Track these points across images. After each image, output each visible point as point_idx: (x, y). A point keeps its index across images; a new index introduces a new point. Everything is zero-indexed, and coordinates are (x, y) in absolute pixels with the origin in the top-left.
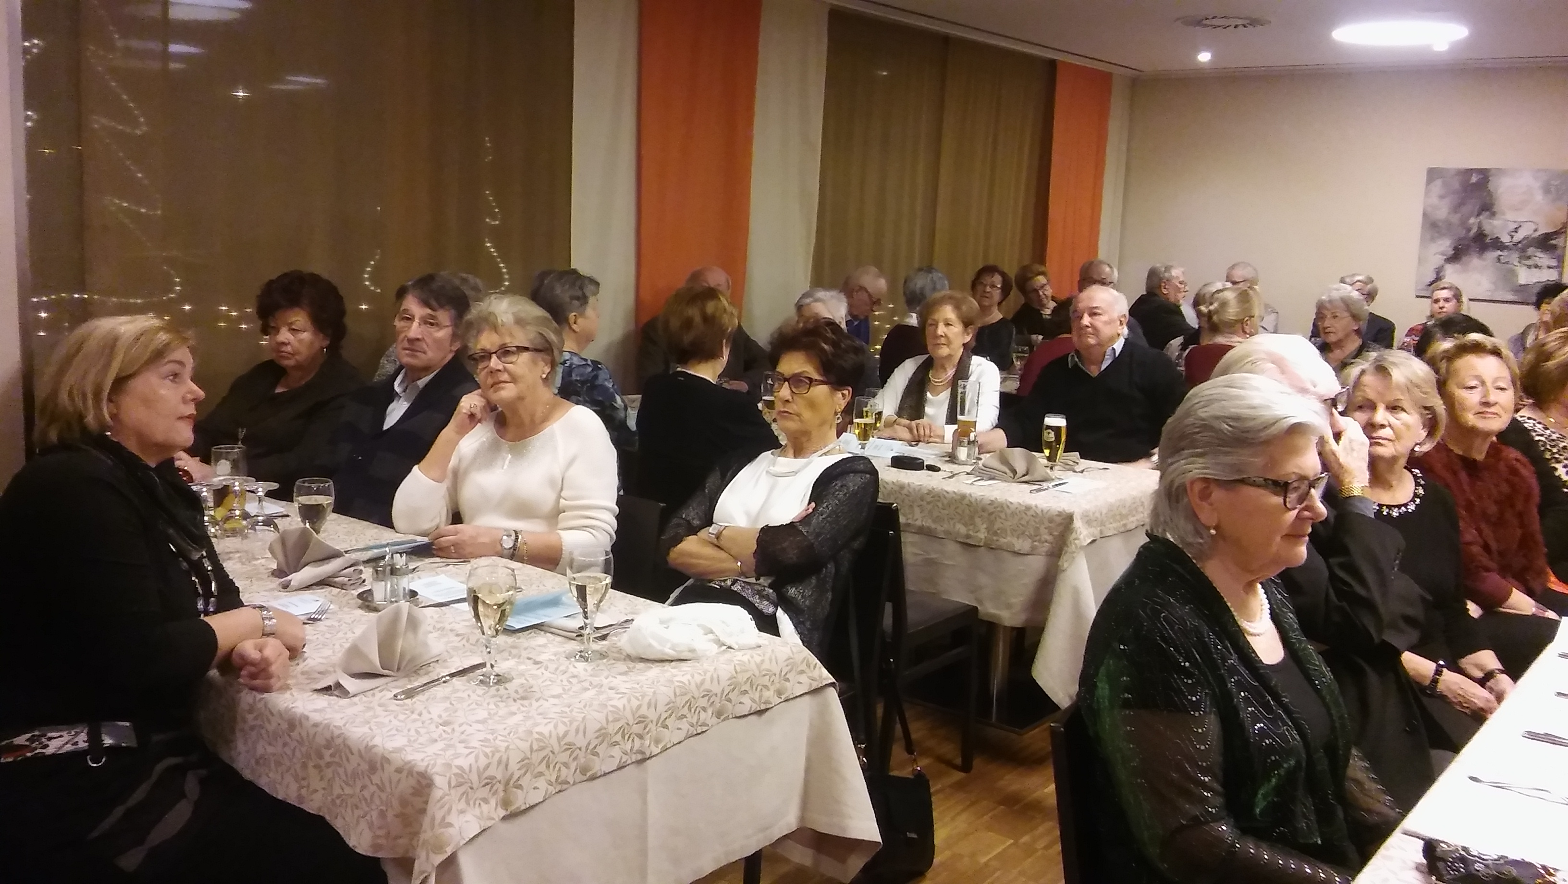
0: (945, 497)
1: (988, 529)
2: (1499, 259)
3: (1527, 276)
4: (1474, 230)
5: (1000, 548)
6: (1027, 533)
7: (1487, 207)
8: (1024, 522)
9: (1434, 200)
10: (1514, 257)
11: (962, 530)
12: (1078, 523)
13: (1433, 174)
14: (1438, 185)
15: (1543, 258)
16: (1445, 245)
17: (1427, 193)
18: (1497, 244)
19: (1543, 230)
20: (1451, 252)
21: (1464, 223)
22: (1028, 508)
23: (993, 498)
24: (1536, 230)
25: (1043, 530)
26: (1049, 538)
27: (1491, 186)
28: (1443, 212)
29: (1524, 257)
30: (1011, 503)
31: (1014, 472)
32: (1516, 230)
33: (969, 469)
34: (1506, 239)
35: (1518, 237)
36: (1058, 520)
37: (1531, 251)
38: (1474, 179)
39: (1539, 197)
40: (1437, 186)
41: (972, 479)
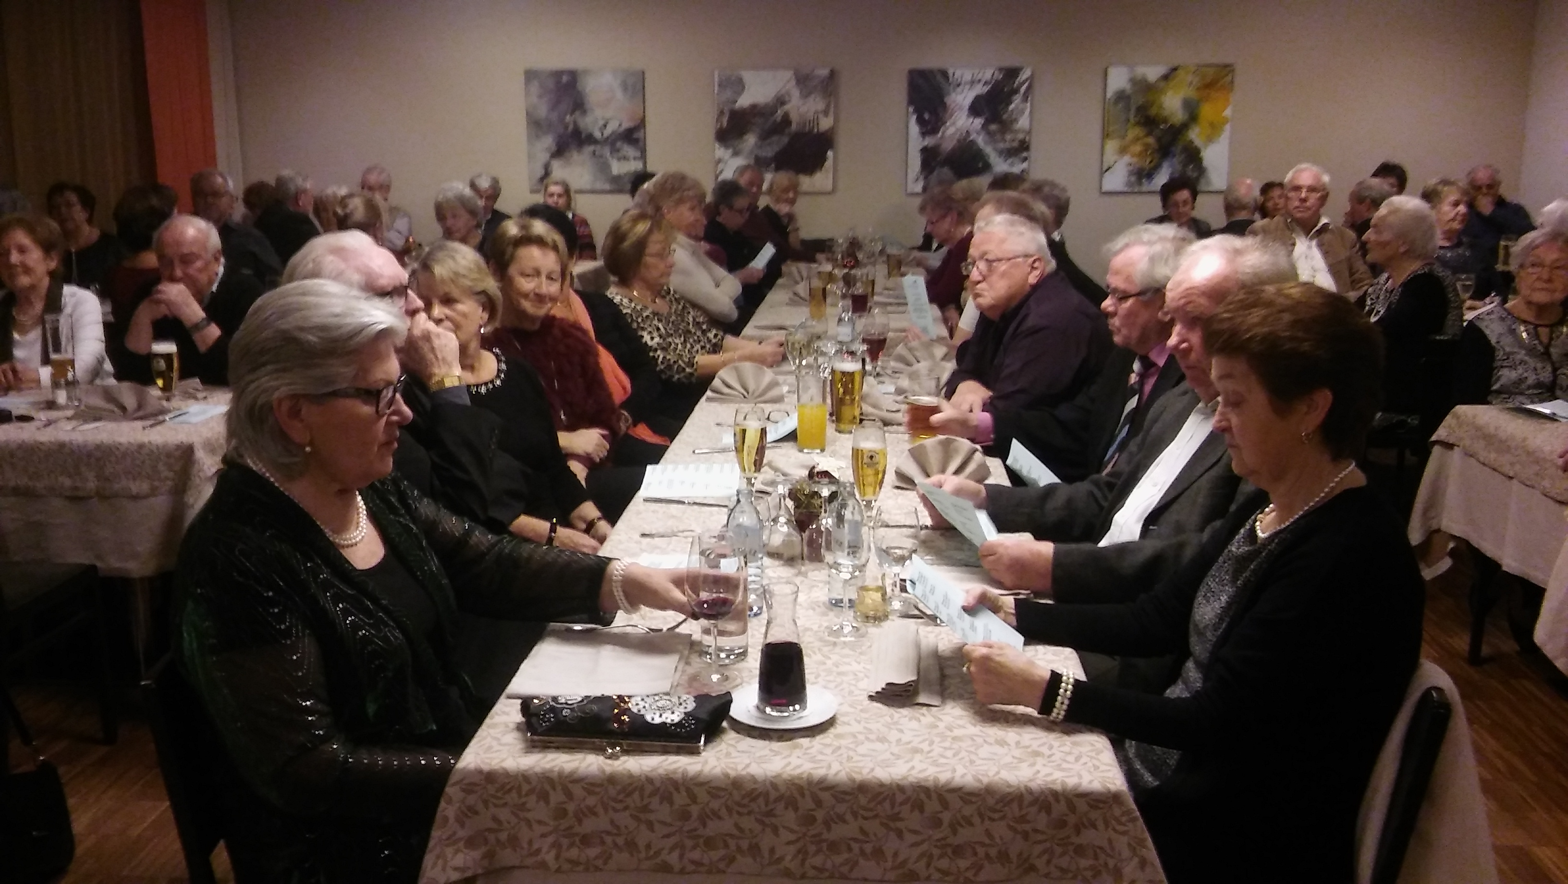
0: (40, 450)
1: (98, 477)
2: (594, 153)
3: (618, 168)
4: (571, 127)
5: (116, 496)
6: (144, 473)
7: (579, 105)
8: (138, 462)
9: (534, 99)
10: (607, 151)
11: (67, 482)
12: (200, 454)
13: (530, 75)
14: (535, 84)
15: (630, 151)
16: (548, 142)
17: (527, 93)
18: (590, 139)
19: (626, 125)
20: (554, 148)
21: (561, 120)
22: (141, 446)
23: (98, 442)
24: (620, 125)
25: (161, 467)
26: (171, 475)
27: (579, 86)
28: (543, 111)
29: (615, 150)
30: (120, 444)
31: (123, 409)
32: (605, 126)
33: (70, 413)
34: (597, 134)
35: (608, 132)
36: (178, 453)
37: (619, 144)
38: (565, 79)
39: (619, 94)
40: (535, 87)
41: (74, 423)
